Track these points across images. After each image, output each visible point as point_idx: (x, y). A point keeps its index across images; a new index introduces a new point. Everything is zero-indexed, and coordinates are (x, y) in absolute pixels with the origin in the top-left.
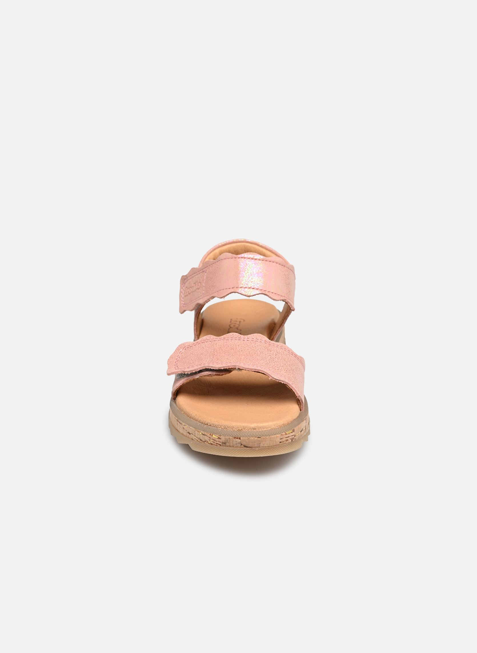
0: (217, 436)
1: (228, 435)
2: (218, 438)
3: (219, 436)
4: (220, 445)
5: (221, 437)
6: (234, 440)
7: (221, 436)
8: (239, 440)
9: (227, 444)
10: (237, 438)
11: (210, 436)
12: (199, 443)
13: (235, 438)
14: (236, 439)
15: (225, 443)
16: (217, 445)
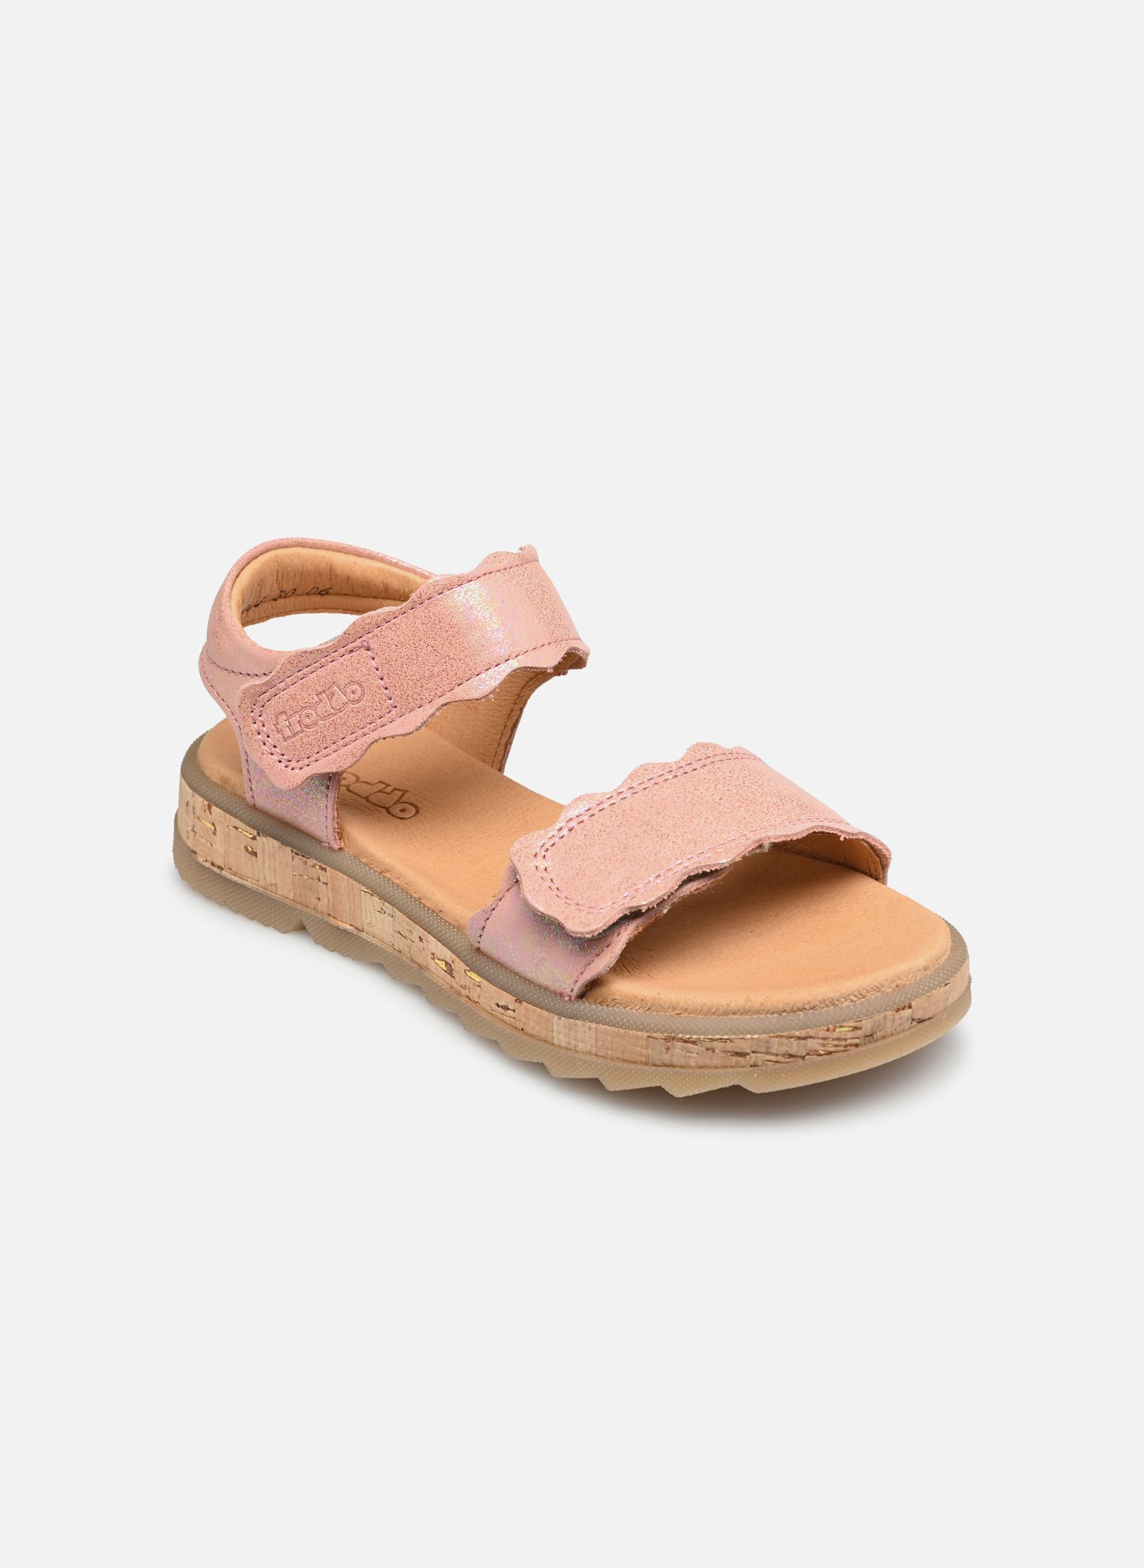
0: (850, 1024)
1: (879, 1012)
2: (852, 1031)
3: (854, 1024)
4: (857, 1045)
5: (864, 1022)
6: (897, 1015)
7: (861, 1021)
8: (908, 1012)
9: (878, 1033)
10: (903, 1009)
11: (828, 1033)
12: (785, 1065)
13: (898, 1010)
14: (902, 1011)
15: (871, 1035)
16: (849, 1048)
